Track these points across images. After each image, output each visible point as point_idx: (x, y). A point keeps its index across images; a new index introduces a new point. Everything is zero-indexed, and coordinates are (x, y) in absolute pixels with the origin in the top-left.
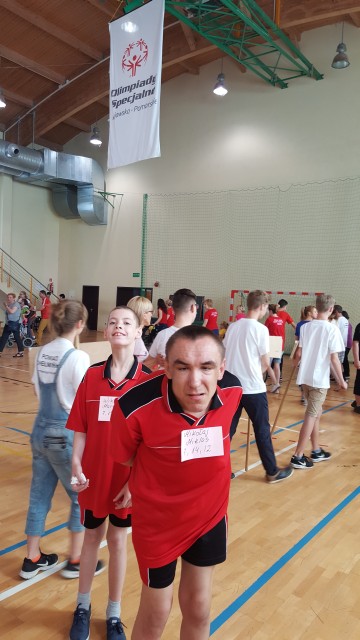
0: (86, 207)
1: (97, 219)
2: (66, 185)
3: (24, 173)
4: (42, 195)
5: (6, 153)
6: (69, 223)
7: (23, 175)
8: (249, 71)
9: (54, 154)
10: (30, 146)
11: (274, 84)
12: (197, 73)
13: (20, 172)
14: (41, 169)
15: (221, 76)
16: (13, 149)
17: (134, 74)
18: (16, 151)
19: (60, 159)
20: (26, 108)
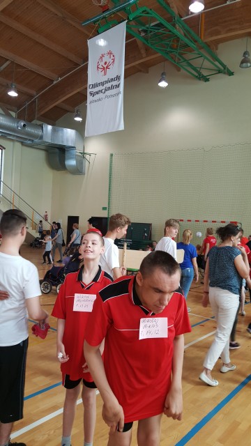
0: (71, 162)
1: (78, 171)
2: (58, 148)
3: (30, 140)
4: (41, 155)
5: (18, 127)
6: (59, 174)
7: (28, 141)
8: (182, 70)
9: (50, 127)
10: (34, 122)
11: (199, 79)
12: (148, 72)
13: (26, 139)
14: (41, 137)
15: (163, 74)
16: (22, 124)
17: (105, 74)
18: (24, 125)
19: (54, 131)
20: (32, 96)
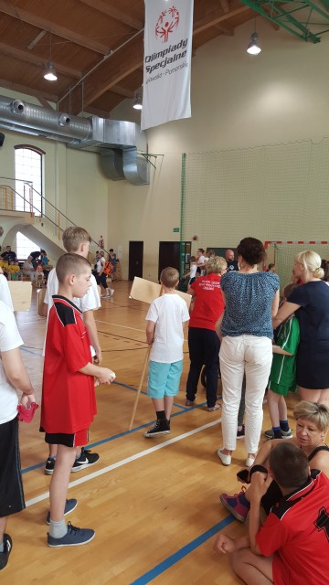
0: (131, 168)
1: (141, 179)
2: (113, 149)
3: (76, 140)
4: (91, 160)
5: (59, 123)
6: (116, 184)
7: (74, 142)
8: (282, 29)
9: (101, 121)
10: (80, 115)
11: (306, 39)
12: (232, 34)
13: (71, 139)
14: (90, 135)
15: (254, 35)
16: (65, 118)
17: (166, 40)
18: (68, 120)
19: (107, 125)
20: (76, 79)
